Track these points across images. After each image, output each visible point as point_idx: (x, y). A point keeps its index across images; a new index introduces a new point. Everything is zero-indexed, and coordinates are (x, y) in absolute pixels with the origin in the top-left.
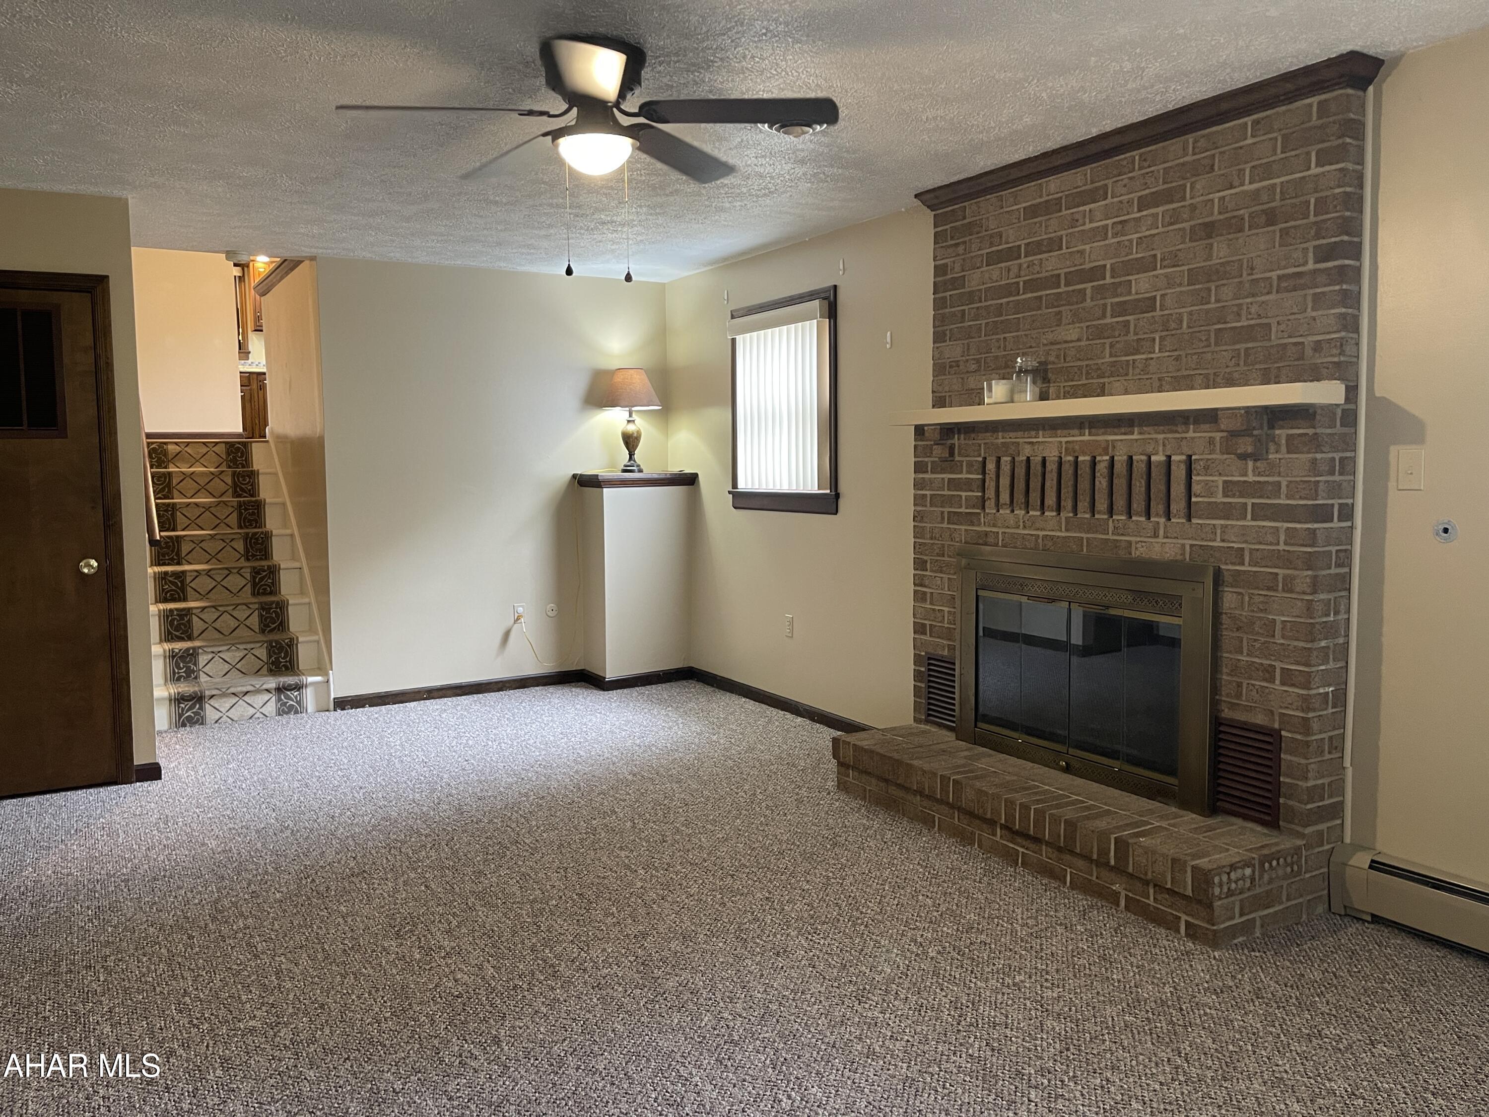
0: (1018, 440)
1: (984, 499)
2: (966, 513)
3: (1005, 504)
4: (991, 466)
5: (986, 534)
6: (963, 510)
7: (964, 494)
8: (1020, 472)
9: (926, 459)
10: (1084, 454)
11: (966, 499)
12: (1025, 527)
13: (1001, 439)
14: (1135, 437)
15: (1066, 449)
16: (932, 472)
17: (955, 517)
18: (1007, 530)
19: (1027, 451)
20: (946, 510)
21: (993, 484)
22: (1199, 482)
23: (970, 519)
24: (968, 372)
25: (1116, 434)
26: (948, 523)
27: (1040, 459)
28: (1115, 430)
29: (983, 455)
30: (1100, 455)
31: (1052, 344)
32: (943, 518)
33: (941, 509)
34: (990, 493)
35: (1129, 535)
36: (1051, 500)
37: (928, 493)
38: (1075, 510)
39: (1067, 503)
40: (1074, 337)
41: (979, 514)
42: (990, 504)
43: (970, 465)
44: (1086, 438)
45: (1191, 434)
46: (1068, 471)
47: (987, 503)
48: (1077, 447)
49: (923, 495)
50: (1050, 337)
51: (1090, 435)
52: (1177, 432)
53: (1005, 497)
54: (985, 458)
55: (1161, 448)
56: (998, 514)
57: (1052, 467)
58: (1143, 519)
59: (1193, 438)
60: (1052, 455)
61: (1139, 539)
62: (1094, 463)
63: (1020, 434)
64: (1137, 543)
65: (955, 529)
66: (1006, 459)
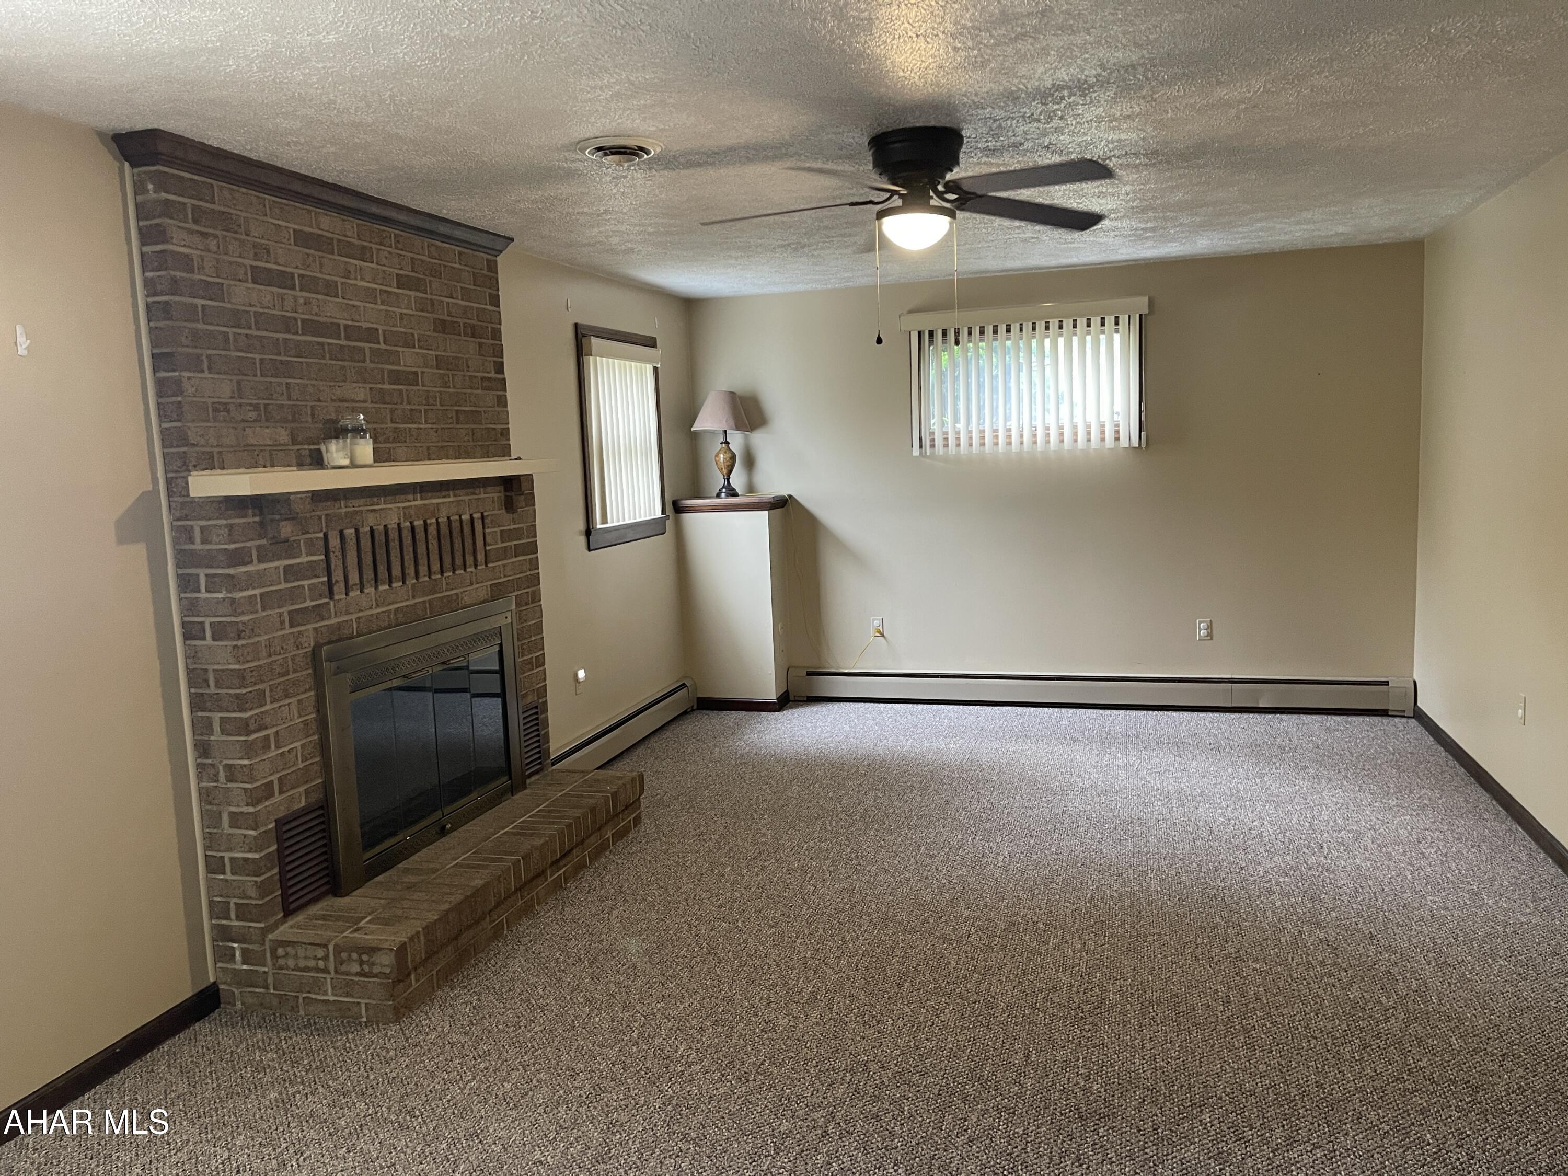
0: (361, 508)
1: (330, 585)
2: (313, 607)
3: (356, 585)
4: (334, 542)
5: (339, 626)
6: (309, 603)
7: (306, 583)
8: (366, 543)
9: (248, 544)
10: (418, 518)
11: (310, 589)
12: (378, 605)
13: (343, 509)
14: (451, 499)
15: (405, 514)
16: (260, 561)
17: (296, 618)
18: (361, 614)
19: (371, 520)
20: (285, 610)
21: (340, 563)
22: (489, 533)
23: (319, 612)
24: (243, 421)
25: (439, 497)
26: (291, 626)
27: (381, 528)
28: (438, 494)
29: (324, 530)
30: (429, 518)
31: (340, 400)
32: (282, 623)
33: (278, 611)
34: (338, 575)
35: (456, 588)
36: (396, 571)
37: (257, 592)
38: (417, 576)
39: (411, 571)
40: (361, 397)
41: (328, 603)
42: (339, 588)
43: (310, 543)
44: (419, 502)
45: (482, 496)
46: (407, 535)
47: (335, 588)
48: (412, 512)
49: (250, 597)
50: (338, 392)
51: (422, 499)
52: (475, 494)
53: (354, 578)
54: (326, 535)
55: (467, 509)
56: (349, 598)
57: (394, 535)
58: (462, 572)
59: (484, 498)
60: (392, 522)
61: (462, 590)
62: (426, 525)
63: (362, 501)
64: (461, 593)
65: (300, 632)
66: (350, 532)
